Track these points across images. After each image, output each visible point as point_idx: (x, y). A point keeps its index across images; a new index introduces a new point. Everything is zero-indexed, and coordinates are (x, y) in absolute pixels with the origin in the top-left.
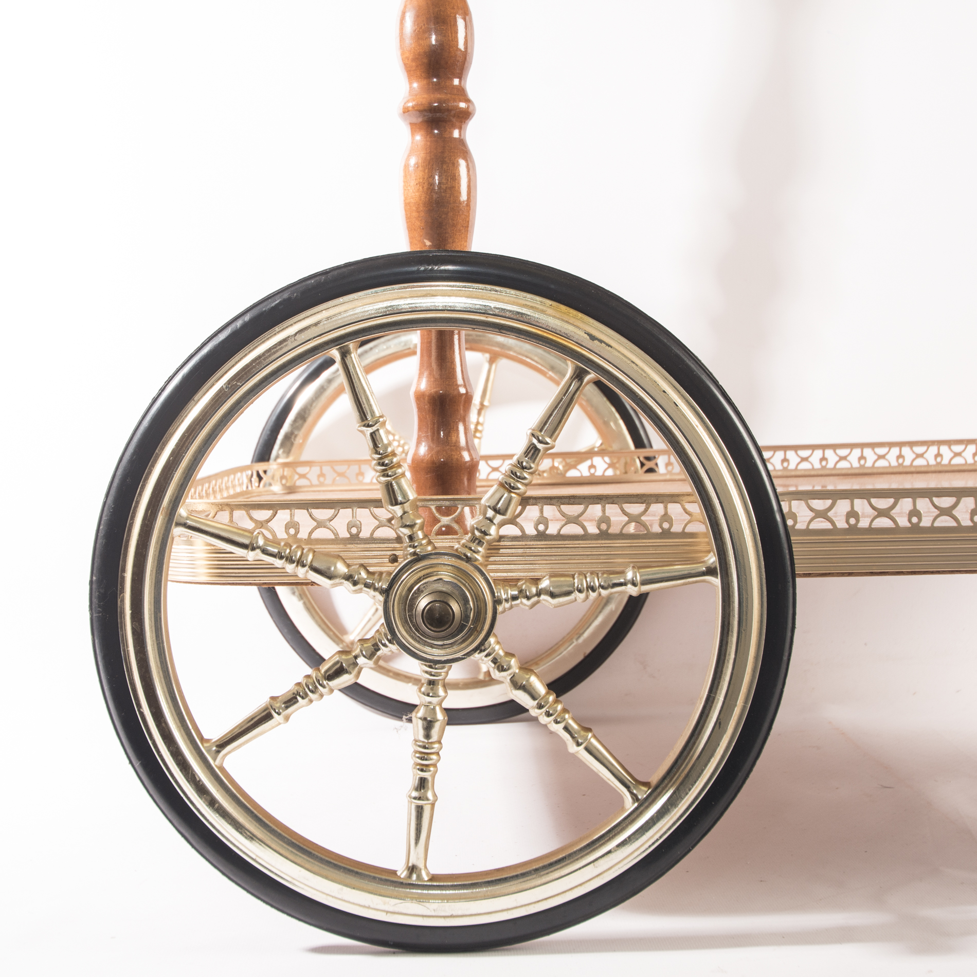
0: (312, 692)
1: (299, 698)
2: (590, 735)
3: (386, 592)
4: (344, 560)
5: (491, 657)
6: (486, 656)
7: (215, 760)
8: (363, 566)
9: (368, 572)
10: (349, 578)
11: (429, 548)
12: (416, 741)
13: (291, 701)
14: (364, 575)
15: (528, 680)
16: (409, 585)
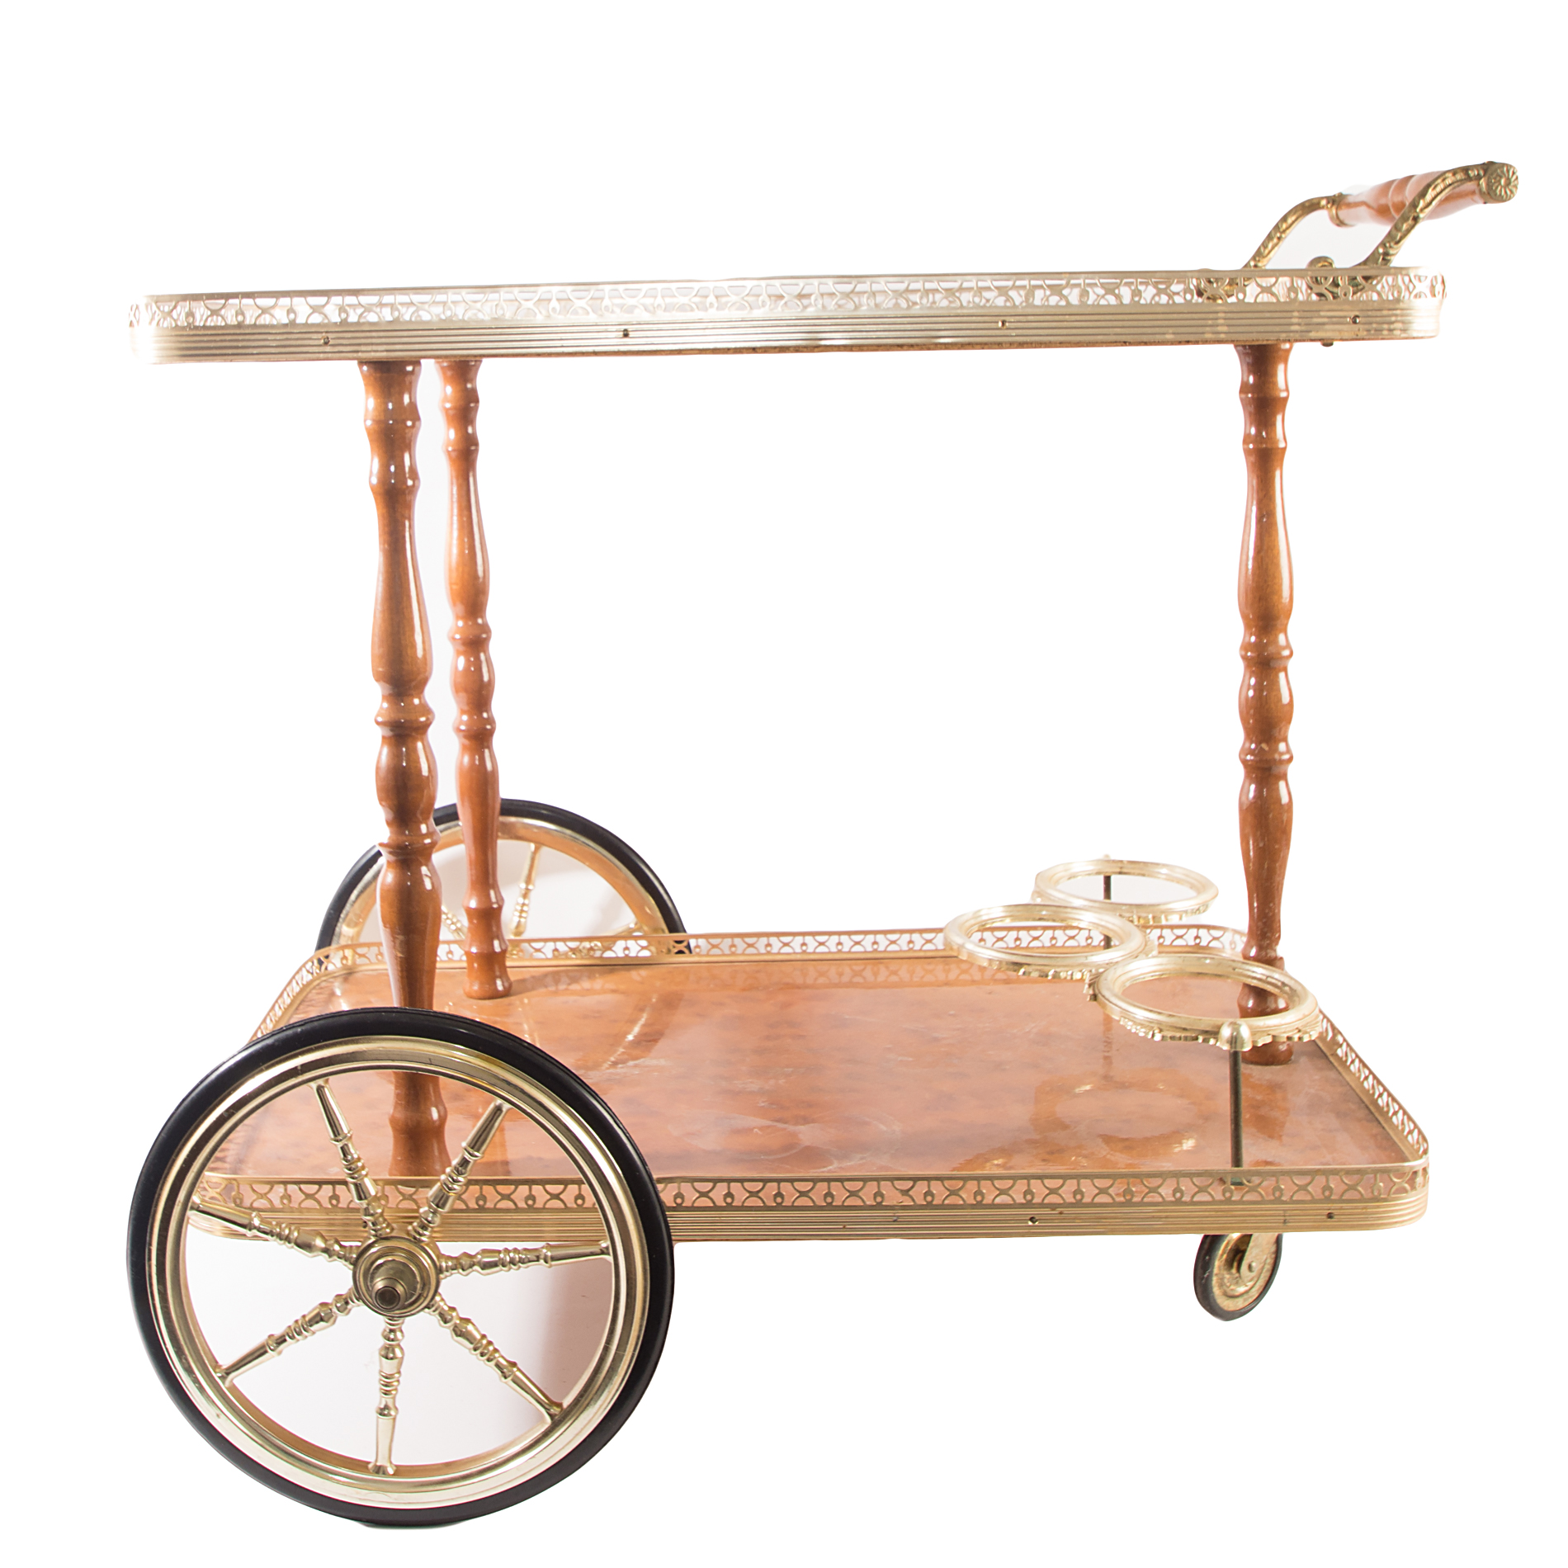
0: (298, 1334)
1: (287, 1338)
2: (515, 1369)
3: (355, 1264)
4: (323, 1237)
5: (437, 1312)
6: (434, 1311)
7: (224, 1383)
8: (337, 1242)
9: (341, 1246)
10: (326, 1251)
11: (388, 1230)
12: (381, 1371)
13: (281, 1341)
14: (337, 1247)
15: (466, 1328)
16: (371, 1261)
